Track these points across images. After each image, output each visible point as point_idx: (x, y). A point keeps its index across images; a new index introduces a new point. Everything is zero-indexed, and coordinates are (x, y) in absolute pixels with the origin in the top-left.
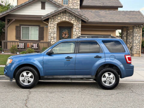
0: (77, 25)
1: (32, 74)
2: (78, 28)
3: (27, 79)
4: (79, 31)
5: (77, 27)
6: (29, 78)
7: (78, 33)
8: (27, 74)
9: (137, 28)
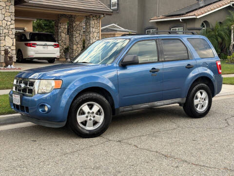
0: (7, 7)
1: (100, 107)
2: (9, 14)
3: (92, 118)
4: (12, 20)
5: (8, 11)
6: (95, 115)
7: (9, 23)
8: (91, 108)
9: (94, 20)
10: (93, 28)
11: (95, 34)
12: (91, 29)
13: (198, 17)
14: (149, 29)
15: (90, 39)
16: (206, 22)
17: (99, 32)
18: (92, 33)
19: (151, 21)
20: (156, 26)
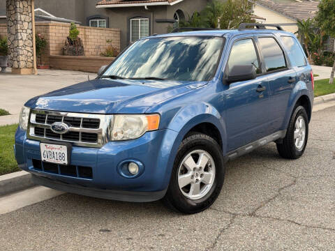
1: (209, 156)
3: (199, 178)
6: (203, 171)
8: (196, 161)
10: (21, 14)
11: (26, 24)
12: (19, 16)
13: (171, 4)
14: (94, 18)
15: (17, 33)
16: (179, 12)
17: (31, 22)
18: (21, 23)
19: (99, 6)
20: (105, 14)
